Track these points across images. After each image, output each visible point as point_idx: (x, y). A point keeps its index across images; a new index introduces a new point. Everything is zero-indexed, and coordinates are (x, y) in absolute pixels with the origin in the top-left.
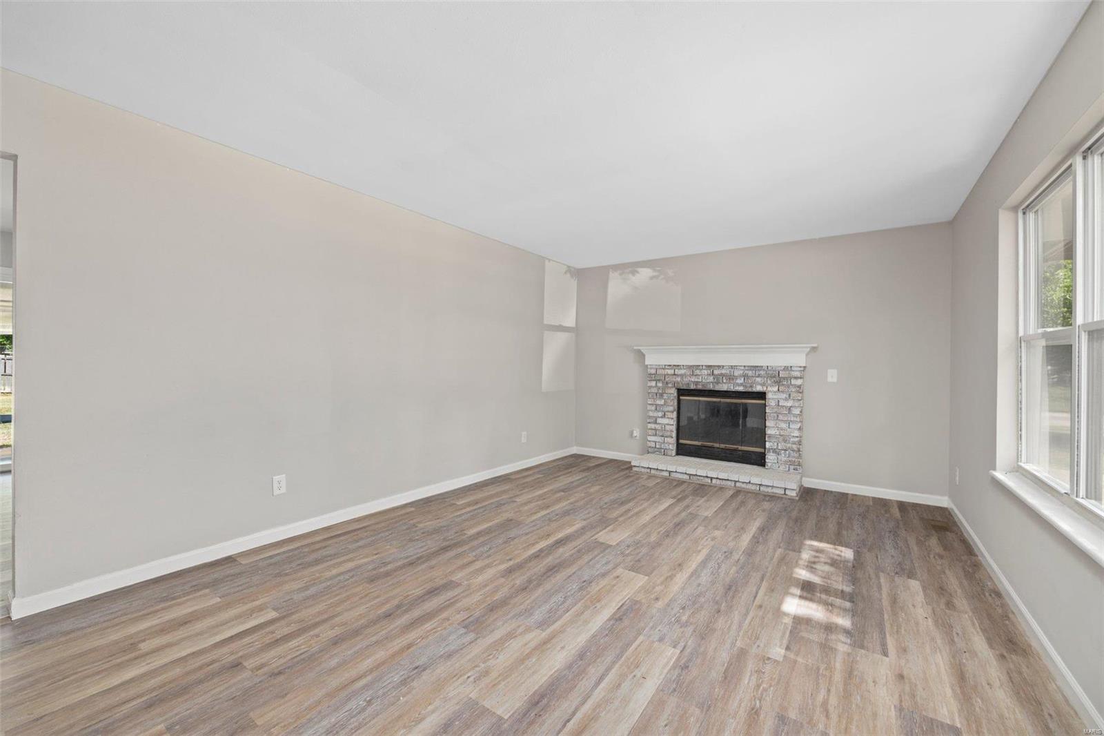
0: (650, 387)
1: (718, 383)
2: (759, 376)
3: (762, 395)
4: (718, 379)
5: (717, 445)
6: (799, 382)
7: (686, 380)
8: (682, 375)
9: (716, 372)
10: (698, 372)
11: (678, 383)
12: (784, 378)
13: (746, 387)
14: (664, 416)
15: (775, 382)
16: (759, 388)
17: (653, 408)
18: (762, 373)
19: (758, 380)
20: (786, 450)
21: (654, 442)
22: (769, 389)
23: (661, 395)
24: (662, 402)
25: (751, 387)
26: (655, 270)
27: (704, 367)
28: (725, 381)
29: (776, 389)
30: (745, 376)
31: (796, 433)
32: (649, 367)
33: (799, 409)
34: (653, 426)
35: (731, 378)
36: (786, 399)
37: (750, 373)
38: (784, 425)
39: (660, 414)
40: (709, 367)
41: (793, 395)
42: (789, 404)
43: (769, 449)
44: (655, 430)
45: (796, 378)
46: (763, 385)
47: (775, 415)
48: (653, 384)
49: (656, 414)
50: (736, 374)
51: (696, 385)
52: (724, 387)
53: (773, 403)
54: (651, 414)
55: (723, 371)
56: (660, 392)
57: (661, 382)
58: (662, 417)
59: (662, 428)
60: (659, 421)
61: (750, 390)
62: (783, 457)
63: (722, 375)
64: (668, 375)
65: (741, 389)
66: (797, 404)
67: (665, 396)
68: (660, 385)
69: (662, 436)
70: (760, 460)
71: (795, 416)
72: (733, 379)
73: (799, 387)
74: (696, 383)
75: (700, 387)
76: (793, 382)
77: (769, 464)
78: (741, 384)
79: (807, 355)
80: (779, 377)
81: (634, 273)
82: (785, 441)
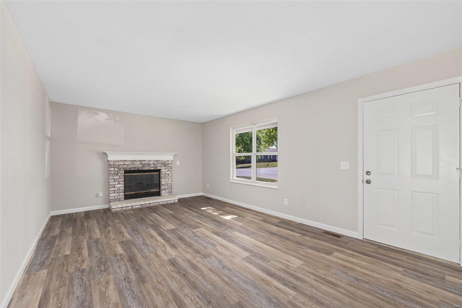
0: (111, 171)
1: (144, 167)
2: (159, 164)
3: (159, 171)
4: (144, 165)
5: (142, 192)
6: (171, 165)
7: (129, 166)
8: (128, 165)
9: (143, 163)
10: (135, 163)
11: (126, 168)
12: (167, 164)
13: (154, 168)
14: (119, 184)
15: (164, 166)
16: (159, 168)
17: (113, 180)
18: (160, 162)
19: (159, 165)
20: (168, 188)
21: (113, 196)
22: (162, 168)
23: (117, 174)
24: (118, 177)
25: (156, 168)
26: (109, 116)
27: (138, 161)
28: (146, 166)
29: (164, 168)
30: (154, 164)
31: (171, 182)
32: (110, 161)
33: (171, 174)
34: (113, 189)
35: (149, 165)
36: (167, 171)
37: (156, 163)
38: (167, 180)
39: (117, 183)
40: (140, 161)
41: (169, 170)
42: (168, 173)
43: (163, 189)
44: (114, 191)
45: (170, 164)
46: (160, 167)
47: (164, 177)
48: (113, 169)
49: (114, 183)
50: (151, 163)
51: (134, 168)
52: (146, 169)
53: (164, 173)
54: (111, 183)
55: (146, 162)
56: (117, 172)
57: (117, 168)
58: (118, 184)
59: (118, 189)
60: (116, 186)
61: (156, 169)
62: (167, 191)
63: (146, 164)
64: (120, 165)
65: (153, 169)
66: (171, 173)
67: (119, 174)
68: (116, 169)
69: (118, 193)
70: (158, 194)
71: (170, 176)
72: (150, 165)
73: (171, 167)
74: (135, 168)
75: (136, 169)
76: (170, 165)
77: (163, 194)
78: (153, 167)
79: (173, 156)
80: (165, 164)
81: (96, 114)
82: (167, 185)
